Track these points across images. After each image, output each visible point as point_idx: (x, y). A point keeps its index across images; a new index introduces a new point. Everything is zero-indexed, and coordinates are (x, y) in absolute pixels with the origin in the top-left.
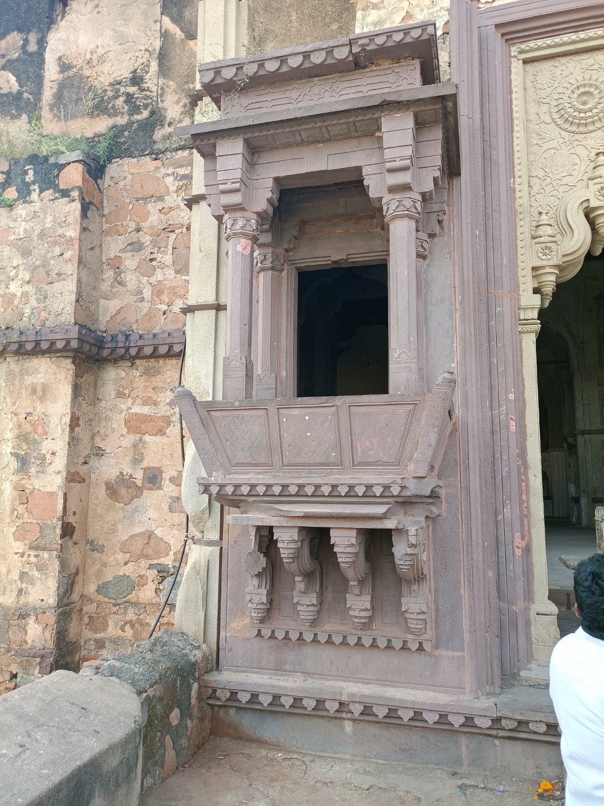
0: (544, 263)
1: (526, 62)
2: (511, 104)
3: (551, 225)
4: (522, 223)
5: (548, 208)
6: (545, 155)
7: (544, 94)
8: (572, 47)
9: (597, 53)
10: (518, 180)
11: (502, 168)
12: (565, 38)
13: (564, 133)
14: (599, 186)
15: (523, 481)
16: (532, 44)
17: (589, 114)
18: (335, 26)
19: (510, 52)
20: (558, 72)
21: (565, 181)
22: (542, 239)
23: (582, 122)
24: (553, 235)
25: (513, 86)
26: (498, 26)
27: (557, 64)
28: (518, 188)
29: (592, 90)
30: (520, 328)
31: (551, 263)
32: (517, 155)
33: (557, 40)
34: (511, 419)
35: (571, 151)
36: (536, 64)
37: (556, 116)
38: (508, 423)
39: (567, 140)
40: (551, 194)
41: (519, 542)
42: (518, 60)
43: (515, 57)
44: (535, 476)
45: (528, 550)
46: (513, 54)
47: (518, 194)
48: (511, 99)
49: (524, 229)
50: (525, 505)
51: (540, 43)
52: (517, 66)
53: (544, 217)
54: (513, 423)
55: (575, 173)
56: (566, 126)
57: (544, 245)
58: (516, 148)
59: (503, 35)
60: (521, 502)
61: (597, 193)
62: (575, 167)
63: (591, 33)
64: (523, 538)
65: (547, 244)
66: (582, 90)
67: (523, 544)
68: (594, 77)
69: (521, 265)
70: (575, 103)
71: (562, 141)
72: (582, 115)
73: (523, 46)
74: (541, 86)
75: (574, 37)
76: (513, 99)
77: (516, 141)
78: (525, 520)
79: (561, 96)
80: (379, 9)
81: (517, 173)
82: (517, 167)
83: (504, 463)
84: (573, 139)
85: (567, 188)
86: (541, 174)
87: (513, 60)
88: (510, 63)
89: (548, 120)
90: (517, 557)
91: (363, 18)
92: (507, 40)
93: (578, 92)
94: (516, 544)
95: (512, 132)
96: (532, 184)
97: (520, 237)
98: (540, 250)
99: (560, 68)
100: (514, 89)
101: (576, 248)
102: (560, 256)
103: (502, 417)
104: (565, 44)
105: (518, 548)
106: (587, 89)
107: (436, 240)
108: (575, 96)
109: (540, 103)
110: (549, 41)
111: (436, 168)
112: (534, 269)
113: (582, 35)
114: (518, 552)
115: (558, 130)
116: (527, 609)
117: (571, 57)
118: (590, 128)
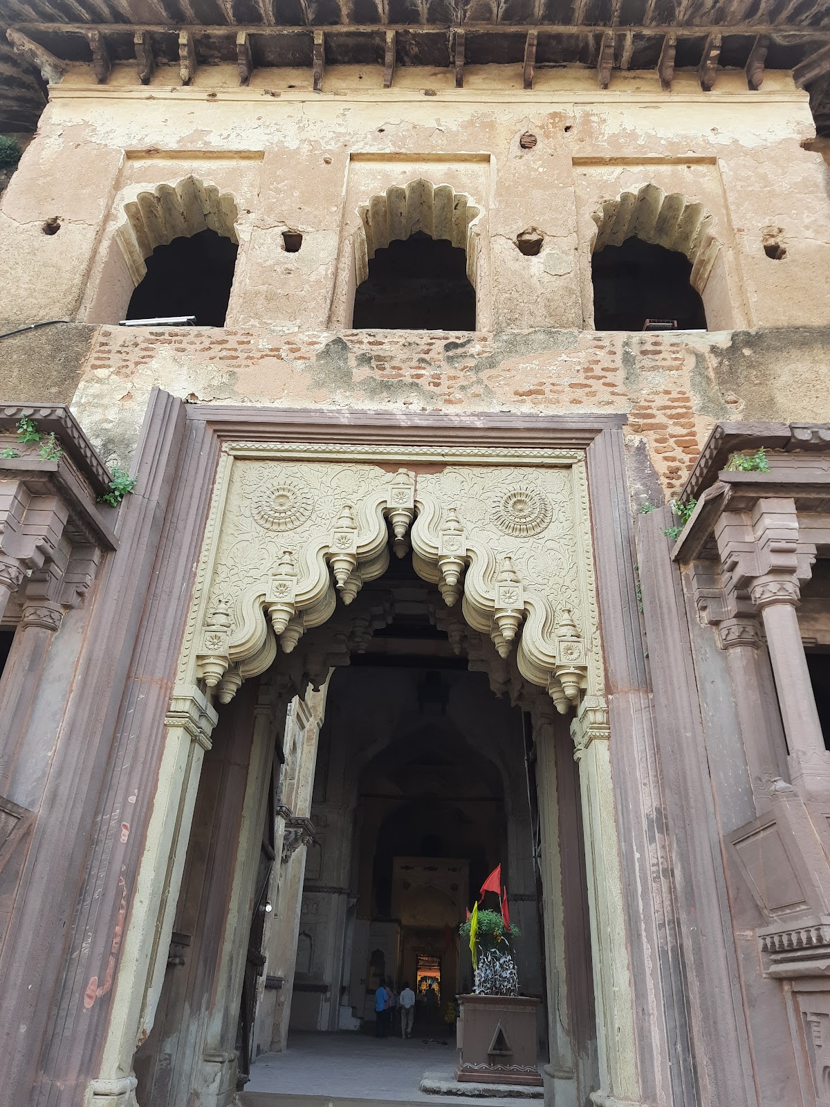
0: (210, 653)
1: (236, 458)
2: (212, 493)
3: (227, 615)
4: (196, 608)
5: (229, 597)
6: (237, 546)
7: (248, 489)
8: (278, 454)
9: (301, 463)
10: (201, 565)
11: (185, 551)
12: (272, 445)
13: (259, 528)
14: (277, 583)
15: (123, 907)
16: (242, 444)
17: (283, 515)
18: (54, 390)
19: (221, 447)
20: (266, 472)
21: (252, 573)
22: (213, 628)
23: (275, 521)
24: (226, 624)
25: (217, 477)
26: (209, 422)
27: (265, 466)
28: (199, 573)
29: (288, 494)
30: (166, 721)
31: (217, 653)
32: (206, 541)
33: (265, 445)
34: (125, 827)
35: (262, 546)
36: (247, 462)
37: (255, 512)
38: (120, 831)
39: (261, 535)
40: (235, 584)
41: (94, 990)
42: (229, 455)
43: (226, 452)
44: (141, 902)
45: (106, 1002)
46: (223, 449)
47: (198, 579)
48: (212, 489)
49: (196, 615)
50: (117, 940)
51: (249, 444)
52: (225, 462)
53: (223, 605)
54: (125, 832)
55: (262, 567)
56: (262, 522)
57: (214, 633)
58: (207, 534)
59: (215, 431)
60: (111, 935)
61: (275, 589)
62: (263, 561)
63: (294, 446)
64: (100, 984)
65: (217, 633)
66: (281, 492)
67: (99, 993)
68: (295, 484)
69: (184, 652)
70: (272, 503)
71: (257, 535)
72: (277, 515)
73: (234, 444)
74: (248, 483)
75: (279, 446)
76: (215, 489)
77: (208, 528)
78: (112, 961)
79: (262, 495)
80: (104, 384)
81: (202, 559)
82: (204, 553)
83: (99, 882)
84: (267, 535)
85: (251, 580)
86: (230, 563)
87: (222, 454)
88: (219, 456)
89: (248, 514)
90: (84, 1011)
91: (86, 388)
92: (219, 436)
93: (277, 494)
94: (88, 992)
95: (207, 519)
96: (219, 571)
97: (190, 622)
98: (209, 638)
99: (268, 470)
100: (218, 480)
101: (243, 641)
102: (226, 646)
103: (113, 823)
104: (271, 450)
105: (90, 997)
106: (285, 493)
107: (73, 612)
108: (273, 497)
109: (244, 497)
110: (257, 445)
111: (40, 537)
112: (198, 657)
113: (286, 446)
114: (88, 1003)
115: (254, 524)
116: (80, 1088)
117: (278, 463)
118: (283, 527)
